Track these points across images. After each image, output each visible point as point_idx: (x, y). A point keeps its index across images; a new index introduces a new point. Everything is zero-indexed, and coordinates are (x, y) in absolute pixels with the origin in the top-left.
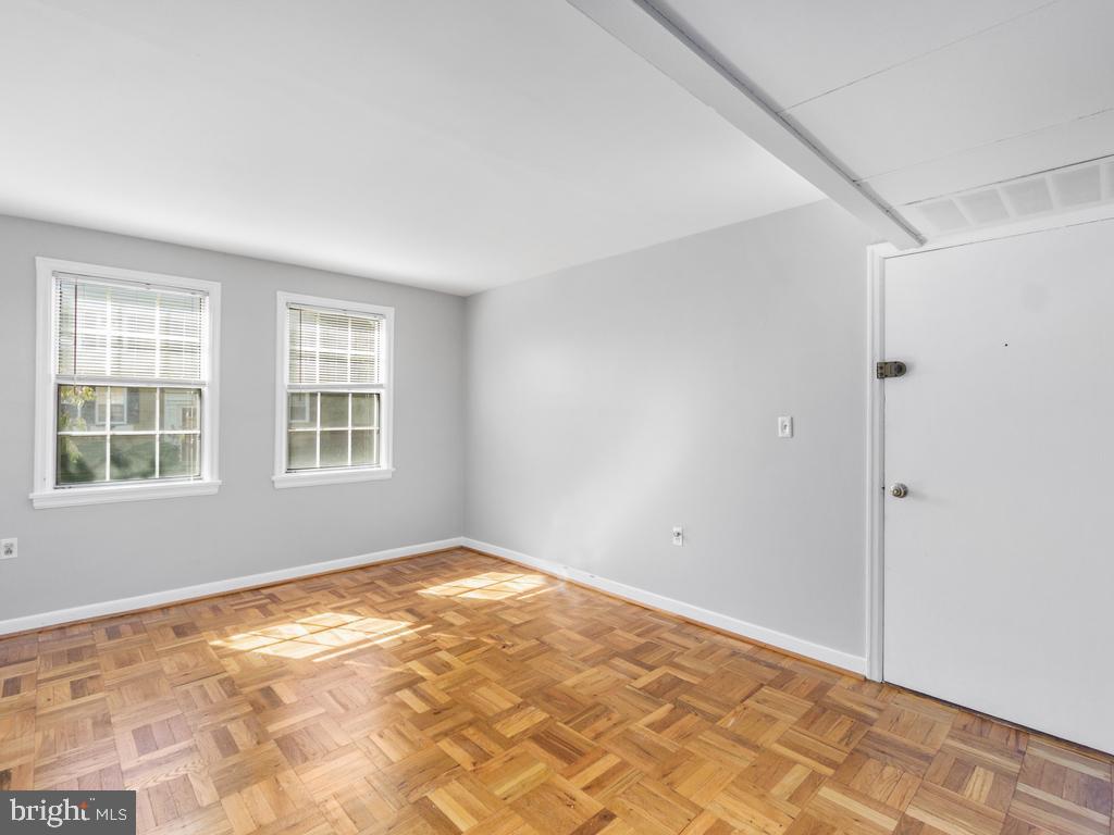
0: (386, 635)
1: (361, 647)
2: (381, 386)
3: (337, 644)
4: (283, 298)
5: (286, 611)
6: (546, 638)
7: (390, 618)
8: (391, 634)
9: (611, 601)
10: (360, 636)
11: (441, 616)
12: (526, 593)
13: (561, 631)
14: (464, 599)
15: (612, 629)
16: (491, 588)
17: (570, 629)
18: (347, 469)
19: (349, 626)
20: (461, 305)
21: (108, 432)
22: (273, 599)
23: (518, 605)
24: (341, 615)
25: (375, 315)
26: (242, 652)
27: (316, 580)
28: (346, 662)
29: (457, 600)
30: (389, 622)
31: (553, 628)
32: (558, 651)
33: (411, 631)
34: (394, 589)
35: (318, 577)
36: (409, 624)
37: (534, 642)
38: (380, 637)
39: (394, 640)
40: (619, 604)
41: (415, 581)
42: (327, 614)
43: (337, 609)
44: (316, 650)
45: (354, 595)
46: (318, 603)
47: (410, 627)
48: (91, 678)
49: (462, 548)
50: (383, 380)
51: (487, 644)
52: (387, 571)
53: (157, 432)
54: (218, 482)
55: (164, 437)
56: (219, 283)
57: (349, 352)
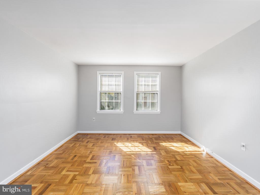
0: (145, 152)
1: (137, 153)
2: (157, 91)
3: (134, 150)
4: (135, 73)
5: (131, 140)
6: (184, 167)
7: (149, 148)
8: (146, 152)
9: (217, 163)
10: (139, 150)
11: (160, 151)
12: (189, 151)
13: (191, 167)
14: (170, 148)
15: (210, 173)
16: (180, 147)
17: (194, 167)
18: (149, 110)
19: (139, 147)
20: (180, 68)
21: (107, 101)
22: (131, 137)
23: (183, 154)
24: (140, 144)
25: (156, 74)
26: (117, 146)
27: (141, 135)
28: (132, 155)
29: (168, 148)
30: (148, 149)
31: (189, 165)
32: (185, 173)
33: (150, 153)
34: (155, 141)
35: (142, 134)
36: (151, 150)
37: (179, 167)
38: (143, 152)
39: (145, 153)
40: (219, 165)
41: (162, 140)
42: (137, 143)
43: (140, 143)
44: (129, 150)
45: (146, 140)
46: (137, 140)
47: (151, 152)
48: (96, 144)
49: (180, 135)
50: (158, 90)
51: (166, 163)
52: (157, 136)
53: (114, 101)
54: (123, 111)
55: (115, 102)
56: (123, 72)
57: (150, 84)
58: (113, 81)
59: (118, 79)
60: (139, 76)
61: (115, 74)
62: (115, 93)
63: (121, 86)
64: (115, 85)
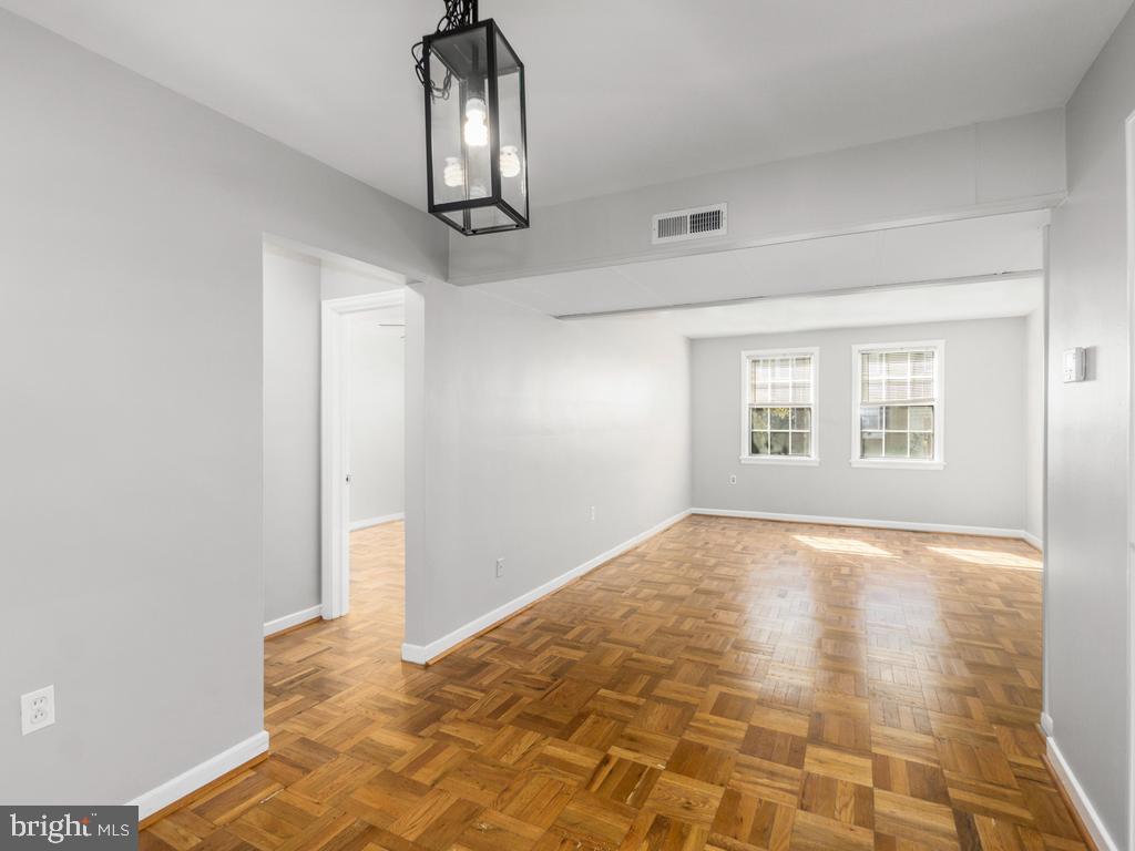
2: (933, 400)
4: (856, 348)
18: (906, 459)
21: (769, 430)
25: (927, 348)
49: (1022, 540)
50: (935, 396)
53: (790, 431)
54: (818, 460)
55: (793, 433)
56: (816, 350)
57: (909, 377)
58: (786, 376)
59: (801, 369)
60: (866, 355)
61: (791, 354)
62: (793, 409)
63: (812, 389)
64: (794, 387)
